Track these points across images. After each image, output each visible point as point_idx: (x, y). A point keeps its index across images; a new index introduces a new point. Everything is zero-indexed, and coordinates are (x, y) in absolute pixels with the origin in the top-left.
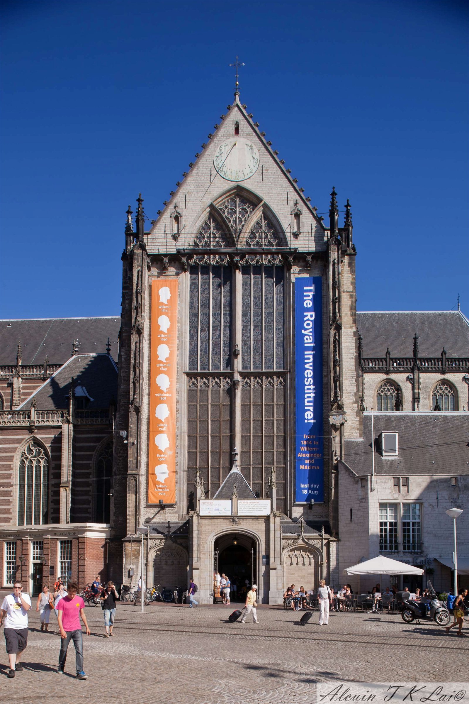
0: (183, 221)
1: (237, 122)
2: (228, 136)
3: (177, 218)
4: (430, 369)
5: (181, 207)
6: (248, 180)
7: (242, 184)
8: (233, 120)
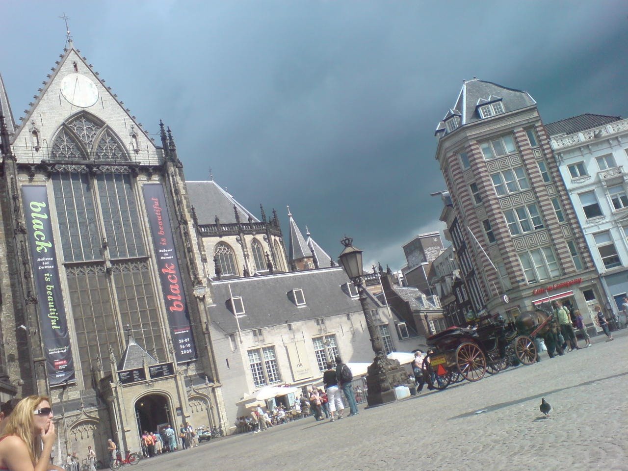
0: (42, 136)
1: (75, 62)
2: (69, 72)
3: (35, 133)
4: (209, 234)
5: (37, 124)
6: (92, 107)
7: (87, 110)
8: (71, 61)
